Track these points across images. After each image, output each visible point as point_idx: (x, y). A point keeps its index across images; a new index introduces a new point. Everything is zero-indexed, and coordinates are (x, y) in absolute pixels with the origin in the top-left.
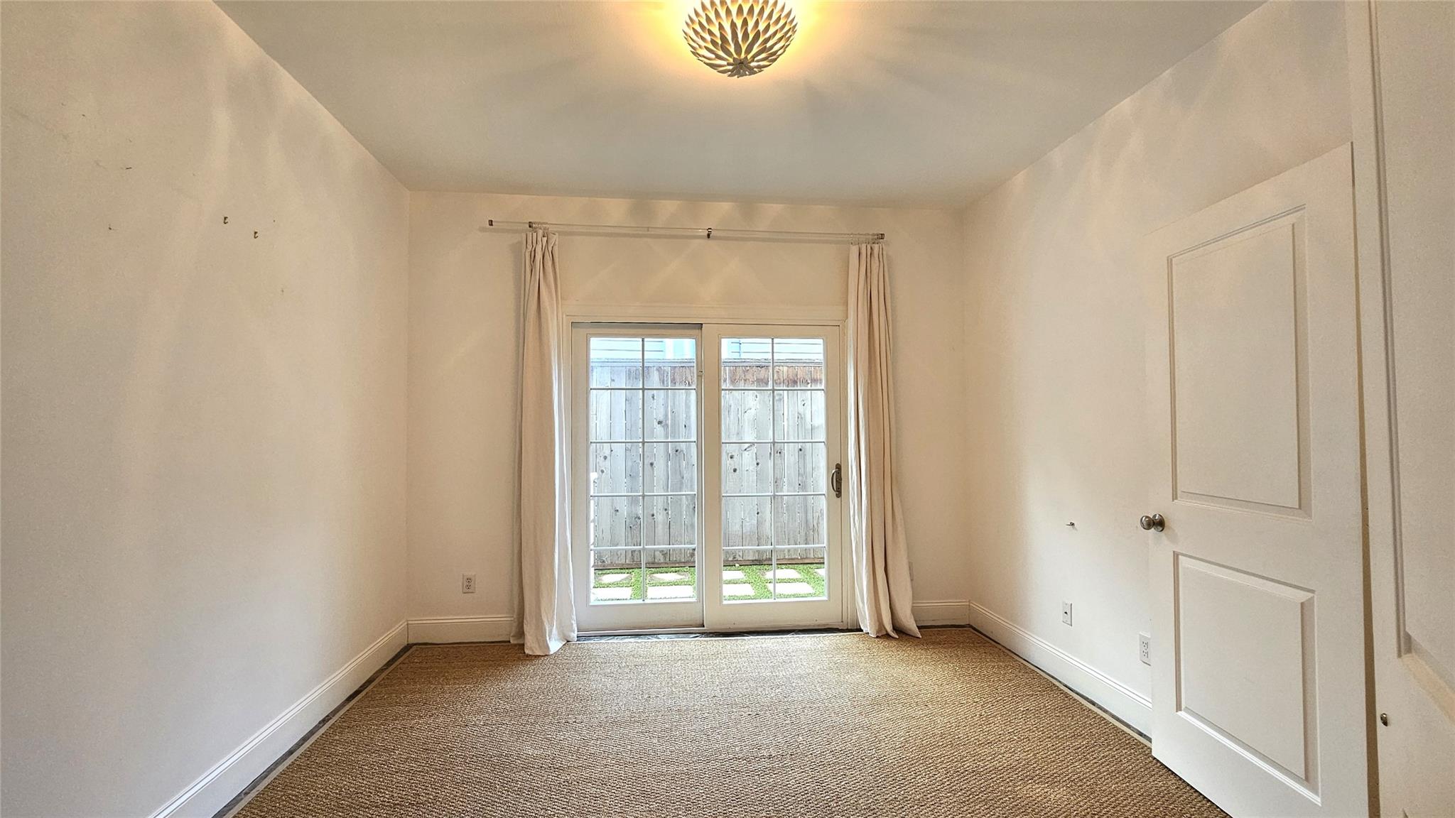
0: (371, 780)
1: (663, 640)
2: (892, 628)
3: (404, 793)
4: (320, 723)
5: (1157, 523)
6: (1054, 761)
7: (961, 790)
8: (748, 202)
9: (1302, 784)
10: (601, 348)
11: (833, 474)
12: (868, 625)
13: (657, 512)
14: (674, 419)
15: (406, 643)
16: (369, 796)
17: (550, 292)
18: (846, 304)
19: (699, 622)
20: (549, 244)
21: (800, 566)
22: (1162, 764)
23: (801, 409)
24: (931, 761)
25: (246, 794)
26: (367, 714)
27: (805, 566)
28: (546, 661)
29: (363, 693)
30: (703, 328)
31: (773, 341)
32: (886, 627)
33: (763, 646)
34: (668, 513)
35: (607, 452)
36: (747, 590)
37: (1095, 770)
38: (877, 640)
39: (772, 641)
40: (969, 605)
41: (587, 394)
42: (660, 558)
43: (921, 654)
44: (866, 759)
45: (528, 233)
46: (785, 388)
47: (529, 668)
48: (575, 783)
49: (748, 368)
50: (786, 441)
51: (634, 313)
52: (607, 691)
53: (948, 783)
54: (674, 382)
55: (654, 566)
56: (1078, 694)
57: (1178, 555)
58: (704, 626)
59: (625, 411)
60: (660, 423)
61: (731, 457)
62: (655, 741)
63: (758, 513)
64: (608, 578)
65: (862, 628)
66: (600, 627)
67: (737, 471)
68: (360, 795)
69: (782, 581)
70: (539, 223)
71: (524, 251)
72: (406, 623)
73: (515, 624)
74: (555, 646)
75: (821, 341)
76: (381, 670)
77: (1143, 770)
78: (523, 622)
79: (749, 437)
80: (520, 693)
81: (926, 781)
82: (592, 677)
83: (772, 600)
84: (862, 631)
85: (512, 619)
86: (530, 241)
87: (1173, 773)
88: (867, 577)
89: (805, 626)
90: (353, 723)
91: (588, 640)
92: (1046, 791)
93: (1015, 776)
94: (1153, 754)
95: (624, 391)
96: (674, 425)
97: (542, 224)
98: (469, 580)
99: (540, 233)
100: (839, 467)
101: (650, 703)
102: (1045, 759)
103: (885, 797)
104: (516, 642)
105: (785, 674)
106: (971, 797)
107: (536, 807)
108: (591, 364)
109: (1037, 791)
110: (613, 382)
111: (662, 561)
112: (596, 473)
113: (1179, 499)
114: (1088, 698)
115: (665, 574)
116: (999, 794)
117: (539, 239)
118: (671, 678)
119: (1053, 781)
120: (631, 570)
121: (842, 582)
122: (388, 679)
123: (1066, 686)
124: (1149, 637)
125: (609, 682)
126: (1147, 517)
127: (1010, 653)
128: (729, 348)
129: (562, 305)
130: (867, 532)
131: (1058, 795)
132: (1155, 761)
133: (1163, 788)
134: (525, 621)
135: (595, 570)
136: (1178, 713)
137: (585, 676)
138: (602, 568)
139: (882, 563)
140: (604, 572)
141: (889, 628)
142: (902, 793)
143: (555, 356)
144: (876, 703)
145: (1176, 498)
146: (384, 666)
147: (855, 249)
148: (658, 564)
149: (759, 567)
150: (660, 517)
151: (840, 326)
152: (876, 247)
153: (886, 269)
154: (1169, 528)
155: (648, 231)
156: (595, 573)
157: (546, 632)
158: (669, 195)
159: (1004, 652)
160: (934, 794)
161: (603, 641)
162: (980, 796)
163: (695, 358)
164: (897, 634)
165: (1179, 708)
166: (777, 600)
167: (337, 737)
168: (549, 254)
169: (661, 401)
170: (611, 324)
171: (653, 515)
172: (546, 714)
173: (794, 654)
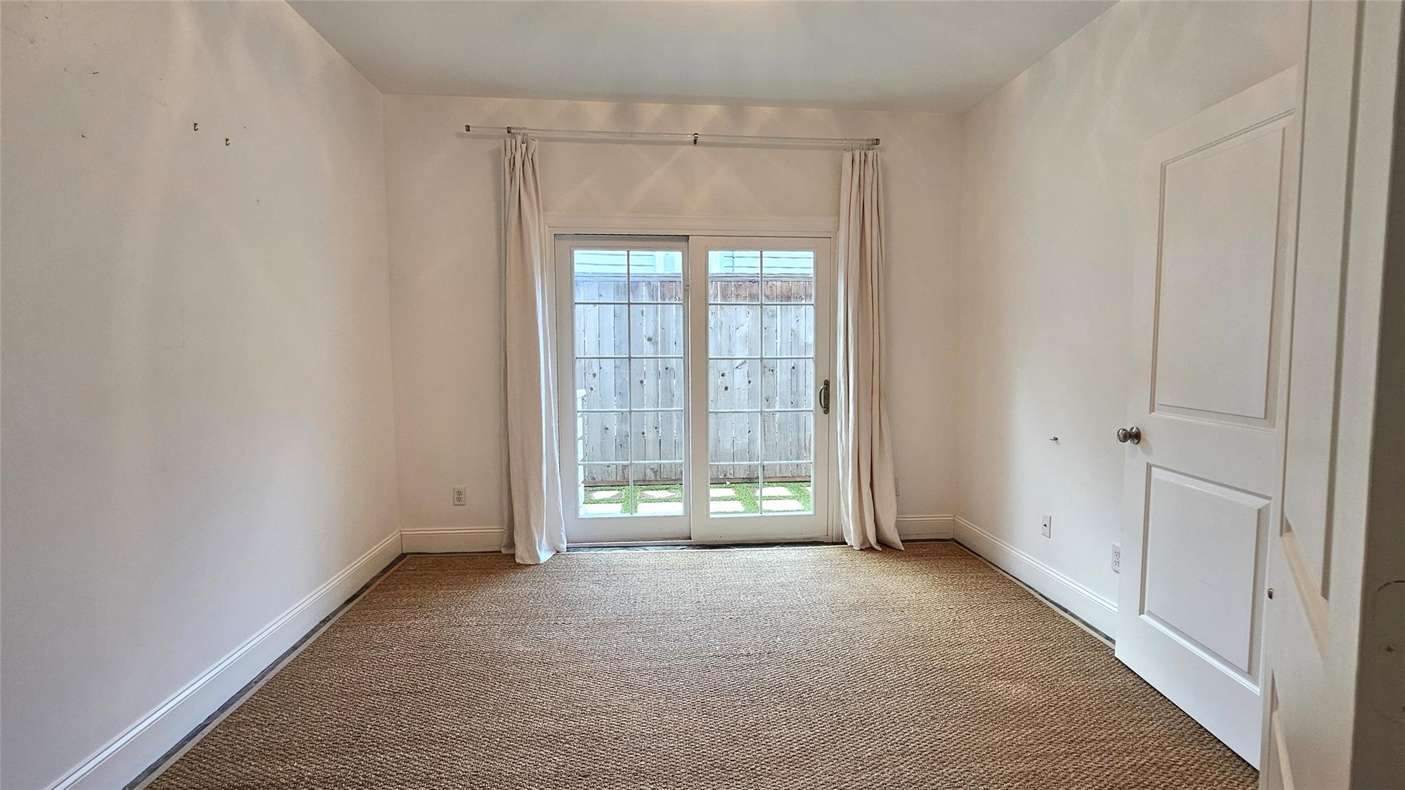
0: (371, 672)
1: (650, 551)
2: (876, 541)
3: (403, 683)
4: (321, 622)
5: (1134, 436)
6: (1020, 661)
7: (928, 684)
8: (737, 105)
9: (1244, 677)
10: (586, 261)
11: (821, 390)
12: (852, 539)
13: (647, 430)
14: (663, 335)
15: (400, 553)
16: (371, 686)
17: (531, 200)
18: (838, 214)
19: (686, 535)
20: (529, 151)
21: (792, 484)
22: (1123, 664)
23: (794, 326)
24: (901, 660)
25: (256, 682)
26: (366, 615)
27: (796, 484)
28: (536, 569)
29: (361, 597)
30: (690, 241)
31: (761, 255)
32: (870, 540)
33: (748, 557)
34: (658, 431)
35: (596, 370)
36: (737, 506)
37: (1058, 669)
38: (860, 552)
39: (757, 553)
40: (954, 520)
41: (572, 308)
42: (650, 475)
43: (902, 566)
44: (840, 658)
45: (507, 139)
46: (778, 303)
47: (520, 576)
48: (563, 676)
49: (741, 283)
50: (778, 356)
51: (620, 225)
52: (595, 597)
53: (915, 678)
54: (663, 297)
55: (645, 483)
56: (1051, 602)
57: (1151, 466)
58: (691, 539)
59: (614, 327)
60: (649, 339)
61: (723, 375)
62: (639, 640)
63: (749, 432)
64: (598, 495)
65: (847, 541)
66: (591, 539)
67: (729, 390)
68: (362, 685)
69: (770, 498)
70: (517, 129)
71: (502, 159)
72: (399, 534)
73: (506, 536)
74: (545, 556)
75: (811, 254)
76: (377, 577)
77: (1104, 668)
78: (513, 533)
79: (741, 352)
80: (511, 598)
81: (895, 677)
82: (580, 584)
83: (759, 514)
84: (846, 544)
85: (503, 530)
86: (508, 148)
87: (1132, 671)
88: (853, 492)
89: (791, 539)
90: (353, 624)
91: (578, 550)
92: (1008, 686)
93: (981, 673)
94: (1116, 655)
95: (613, 305)
96: (664, 340)
97: (520, 129)
98: (459, 493)
99: (519, 138)
100: (827, 383)
101: (637, 607)
102: (1011, 659)
103: (854, 690)
104: (507, 552)
105: (767, 583)
106: (936, 690)
107: (526, 695)
108: (576, 279)
109: (1000, 686)
110: (601, 298)
111: (653, 478)
112: (584, 390)
113: (1156, 411)
114: (1061, 606)
115: (656, 491)
116: (964, 688)
117: (518, 146)
118: (657, 585)
119: (1016, 678)
120: (622, 487)
121: (829, 498)
122: (384, 585)
123: (1041, 595)
124: (1119, 546)
125: (597, 588)
126: (1124, 430)
127: (990, 565)
128: (718, 262)
129: (544, 216)
130: (853, 448)
131: (1018, 691)
132: (1117, 661)
133: (1121, 685)
134: (515, 532)
135: (585, 487)
136: (1140, 616)
137: (573, 583)
138: (592, 485)
139: (868, 481)
140: (595, 489)
141: (873, 540)
142: (871, 686)
143: (537, 269)
144: (854, 608)
145: (1153, 411)
146: (380, 573)
147: (847, 156)
148: (649, 481)
149: (750, 485)
150: (650, 435)
151: (831, 238)
152: (870, 153)
153: (880, 175)
154: (1145, 440)
155: (631, 136)
156: (585, 490)
157: (535, 543)
158: (655, 98)
159: (984, 564)
160: (901, 688)
161: (592, 552)
162: (945, 690)
163: (681, 272)
164: (881, 547)
165: (1141, 612)
166: (764, 514)
167: (338, 635)
168: (529, 160)
169: (651, 318)
170: (595, 236)
171: (643, 433)
172: (537, 616)
173: (778, 564)
